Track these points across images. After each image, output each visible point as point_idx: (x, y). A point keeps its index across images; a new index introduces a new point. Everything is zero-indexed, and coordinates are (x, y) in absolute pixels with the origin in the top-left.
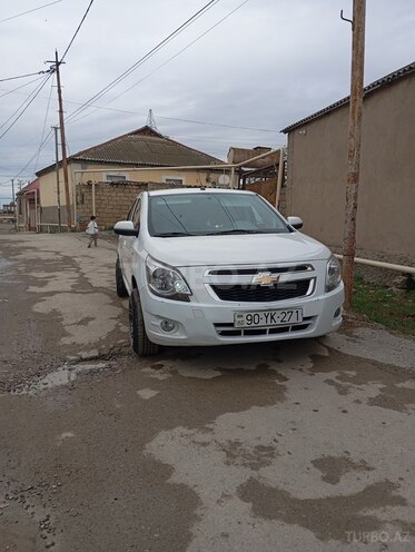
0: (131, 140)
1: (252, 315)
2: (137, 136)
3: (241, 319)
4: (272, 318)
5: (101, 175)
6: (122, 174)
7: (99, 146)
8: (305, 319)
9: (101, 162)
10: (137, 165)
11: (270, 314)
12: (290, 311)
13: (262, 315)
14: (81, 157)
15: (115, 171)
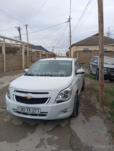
0: (93, 38)
1: (23, 108)
2: (94, 37)
3: (19, 109)
4: (29, 110)
5: (81, 48)
6: (88, 48)
7: (82, 41)
8: (41, 112)
9: (82, 45)
10: (92, 45)
11: (29, 109)
12: (36, 109)
13: (26, 109)
14: (76, 44)
15: (86, 47)
